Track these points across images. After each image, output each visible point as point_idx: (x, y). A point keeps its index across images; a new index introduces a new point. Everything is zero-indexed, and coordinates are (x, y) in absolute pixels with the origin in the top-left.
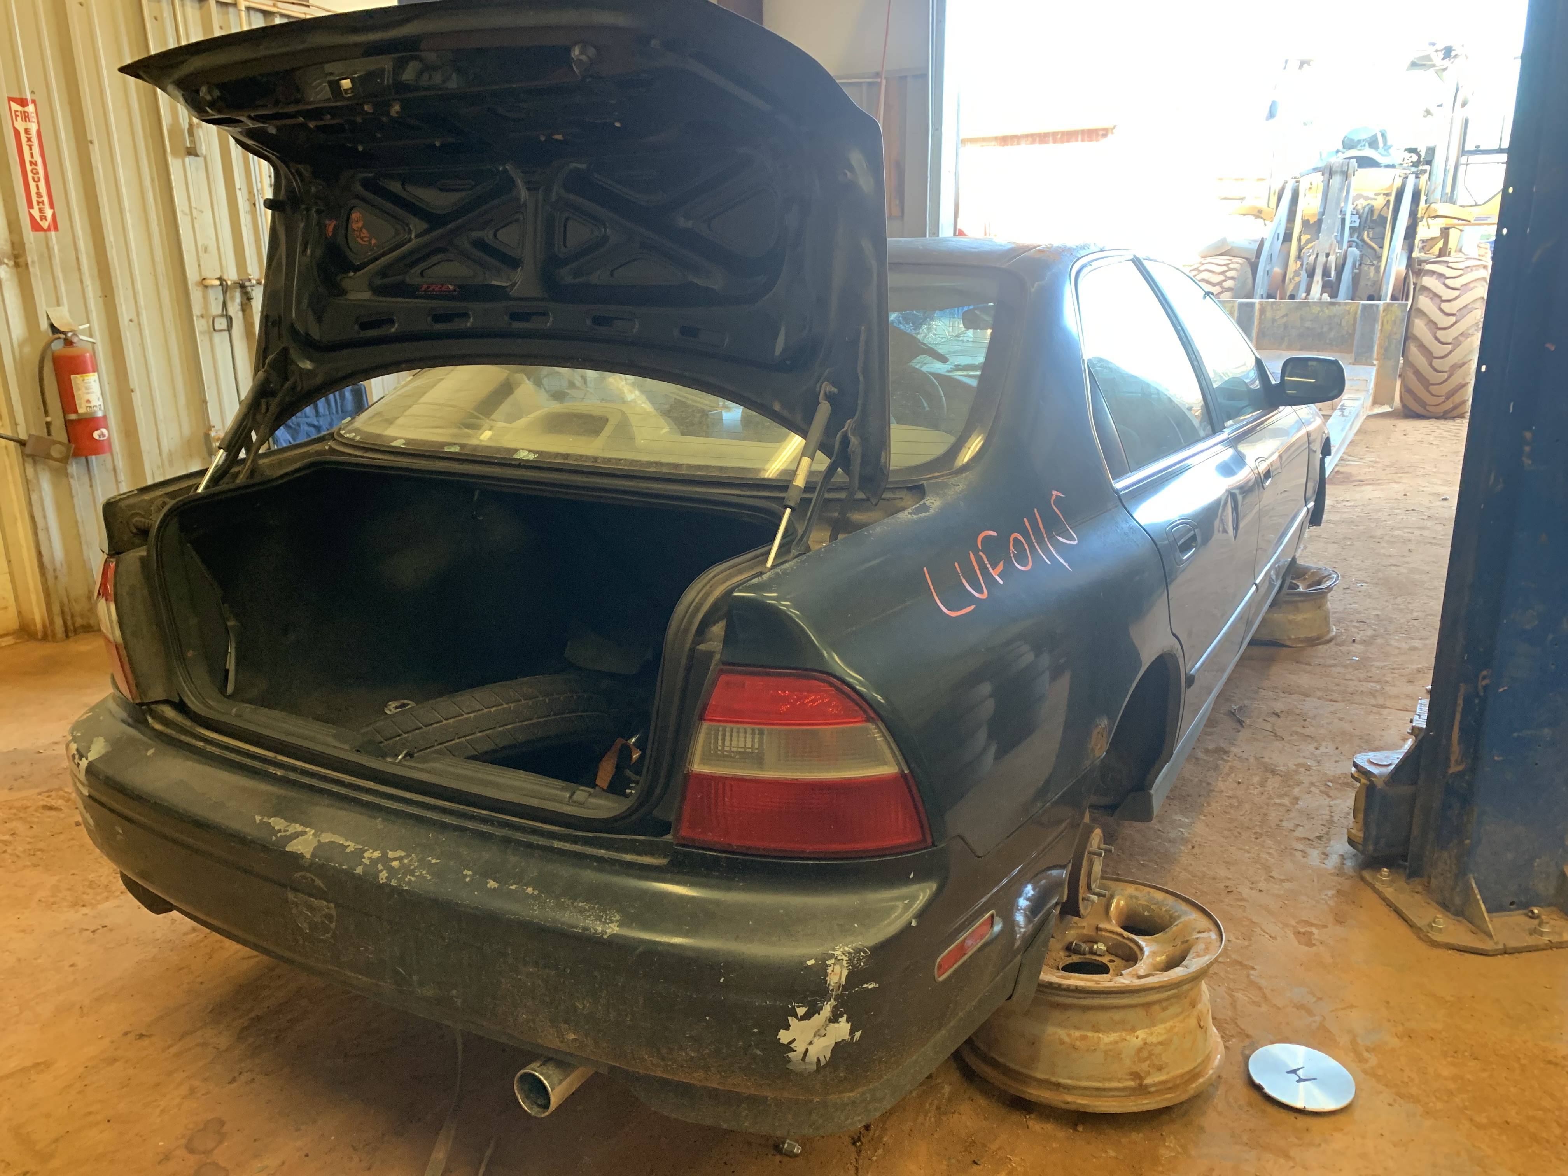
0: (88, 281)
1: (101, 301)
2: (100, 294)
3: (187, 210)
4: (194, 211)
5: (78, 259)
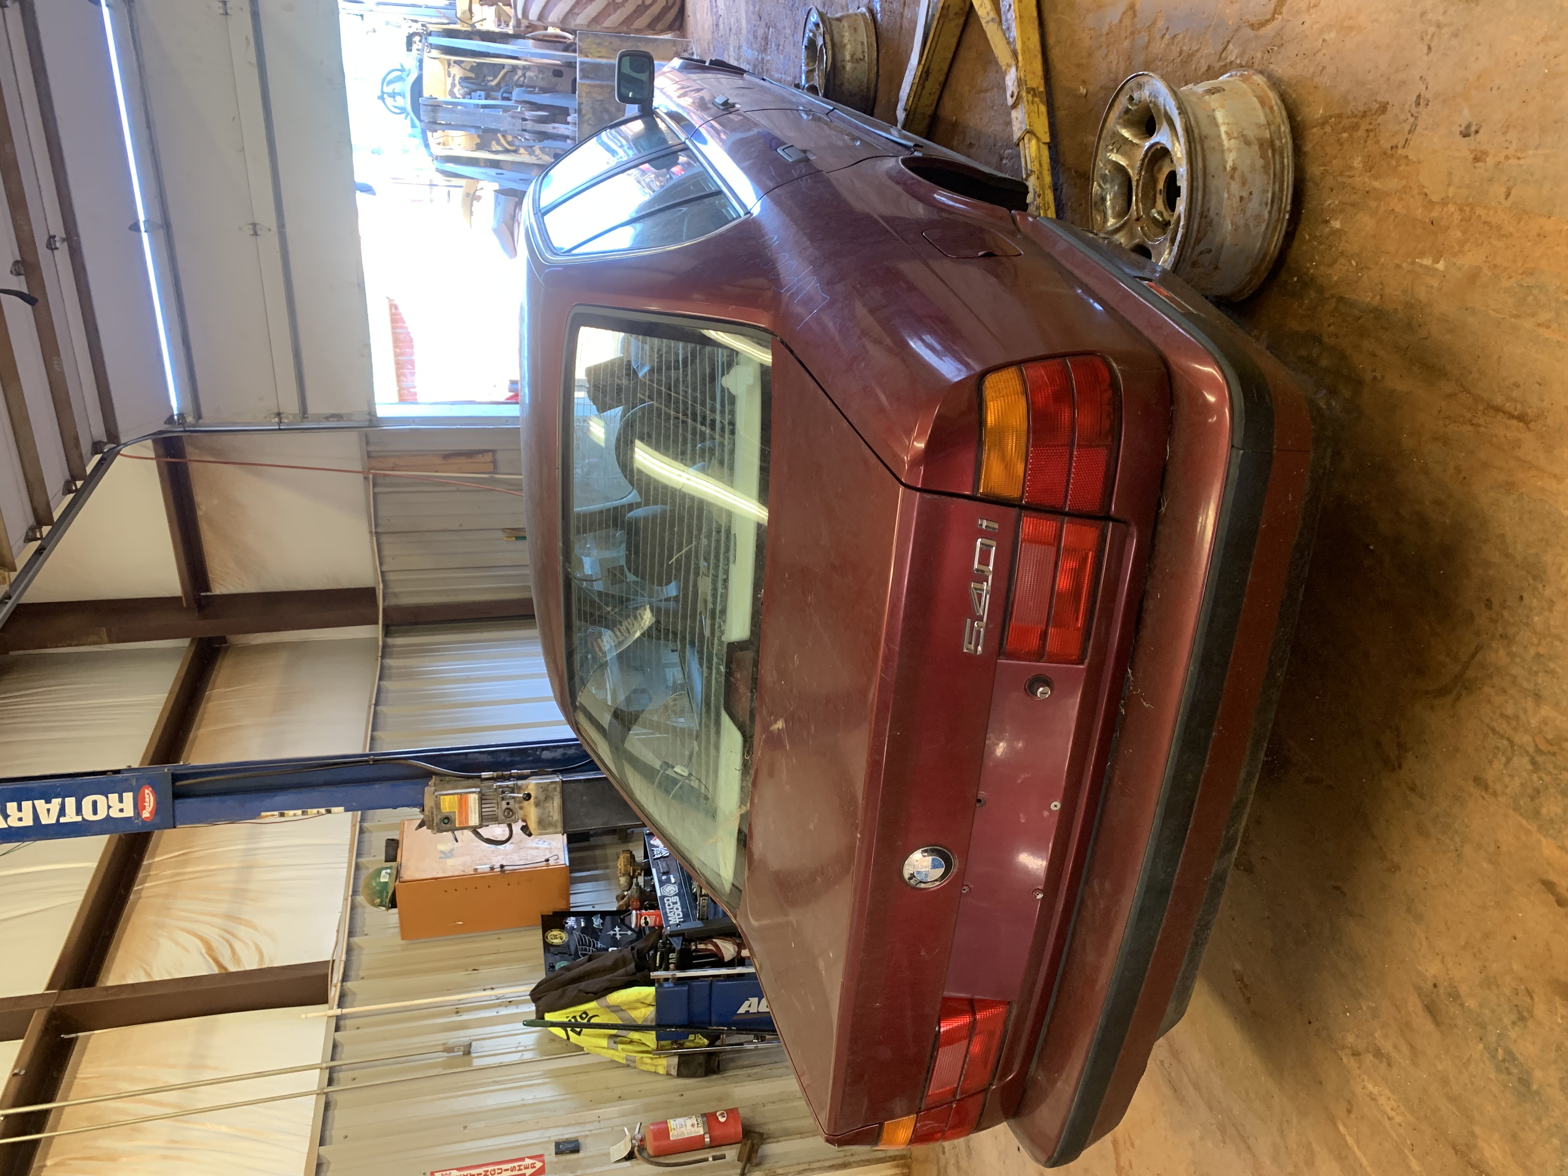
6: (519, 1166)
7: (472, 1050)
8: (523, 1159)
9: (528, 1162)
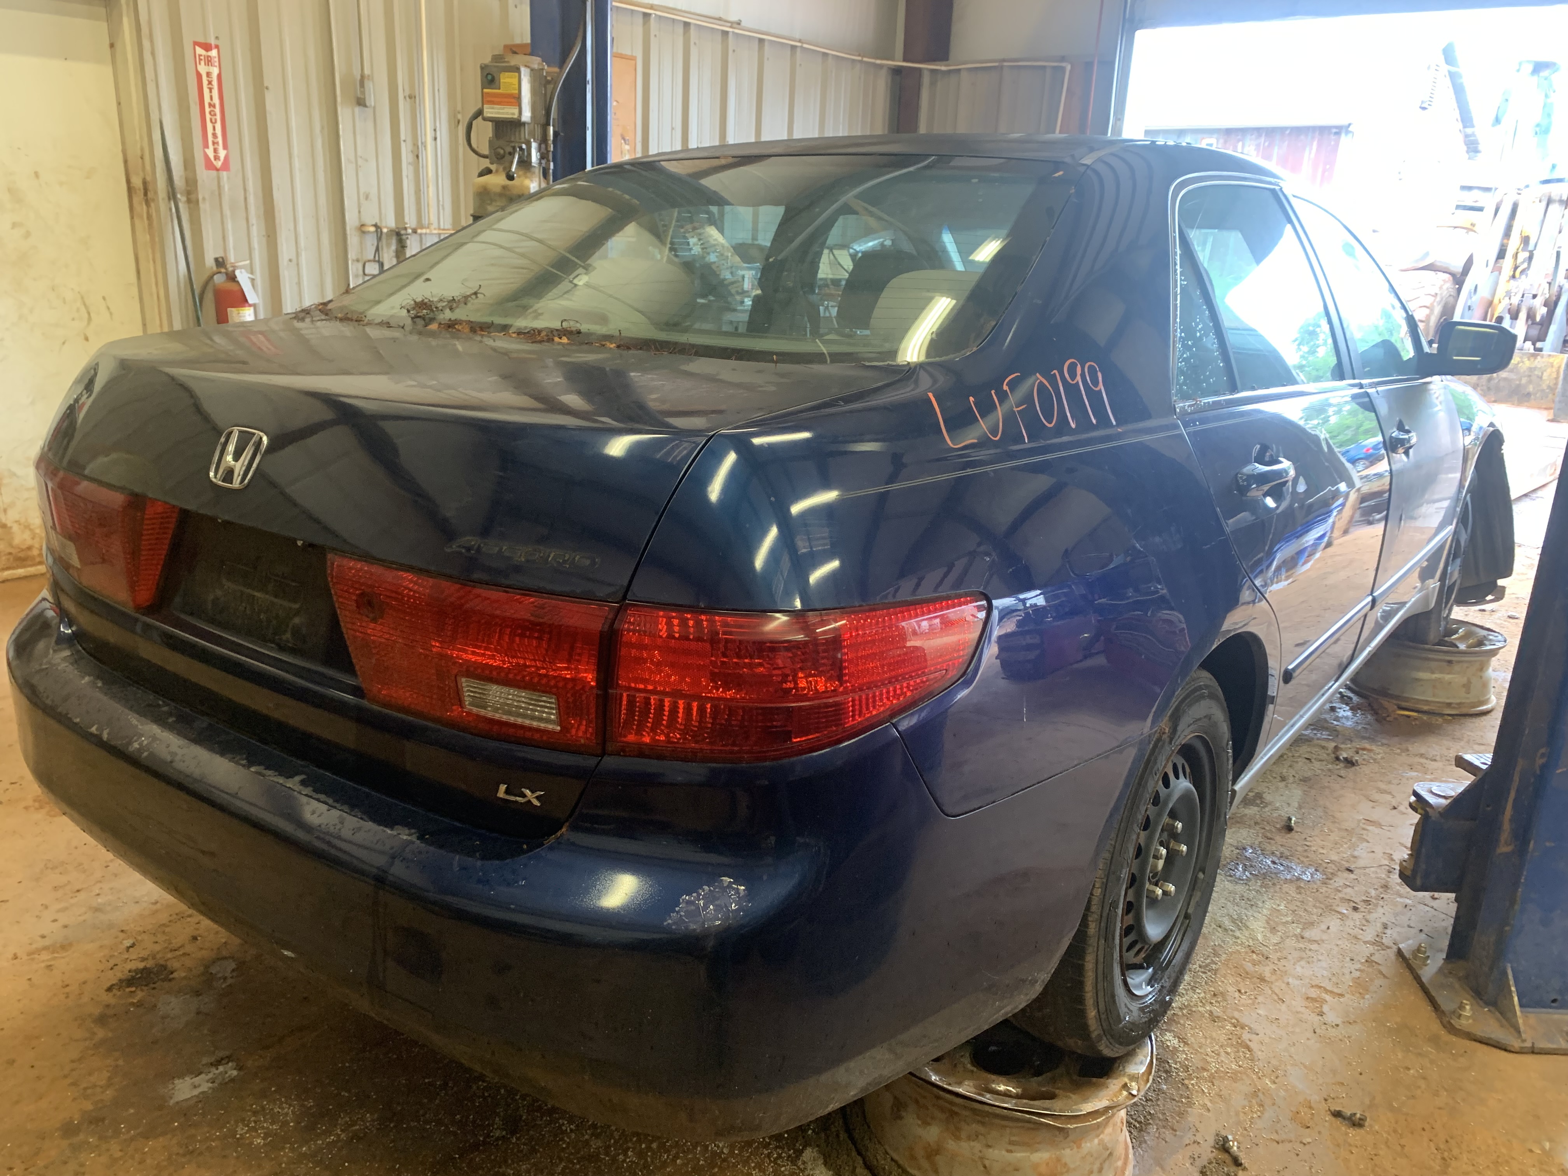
0: (253, 220)
1: (264, 240)
2: (264, 233)
3: (352, 158)
4: (359, 160)
5: (246, 199)
6: (218, 143)
7: (361, 107)
8: (225, 147)
9: (222, 153)
